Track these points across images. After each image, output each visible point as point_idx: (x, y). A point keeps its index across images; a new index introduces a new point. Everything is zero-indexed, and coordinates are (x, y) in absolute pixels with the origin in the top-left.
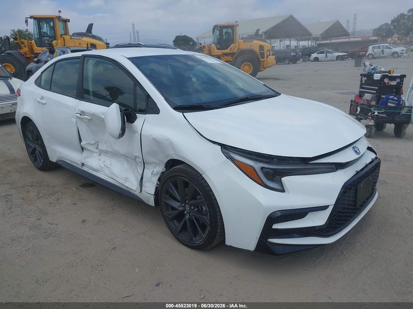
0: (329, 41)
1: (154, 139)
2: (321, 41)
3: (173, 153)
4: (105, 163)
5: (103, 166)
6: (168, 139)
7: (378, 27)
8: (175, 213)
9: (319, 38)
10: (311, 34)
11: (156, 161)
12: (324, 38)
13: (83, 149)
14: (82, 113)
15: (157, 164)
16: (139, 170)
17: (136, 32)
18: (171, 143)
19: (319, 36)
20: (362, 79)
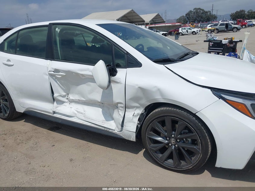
0: (154, 26)
1: (140, 88)
2: (151, 25)
3: (160, 97)
4: (77, 110)
5: (76, 112)
6: (156, 87)
7: (179, 18)
8: (161, 146)
9: (148, 24)
10: (144, 21)
11: (137, 105)
12: (151, 24)
13: (54, 100)
14: (56, 71)
15: (137, 107)
16: (120, 113)
17: (29, 20)
18: (159, 90)
19: (149, 22)
20: (209, 44)
